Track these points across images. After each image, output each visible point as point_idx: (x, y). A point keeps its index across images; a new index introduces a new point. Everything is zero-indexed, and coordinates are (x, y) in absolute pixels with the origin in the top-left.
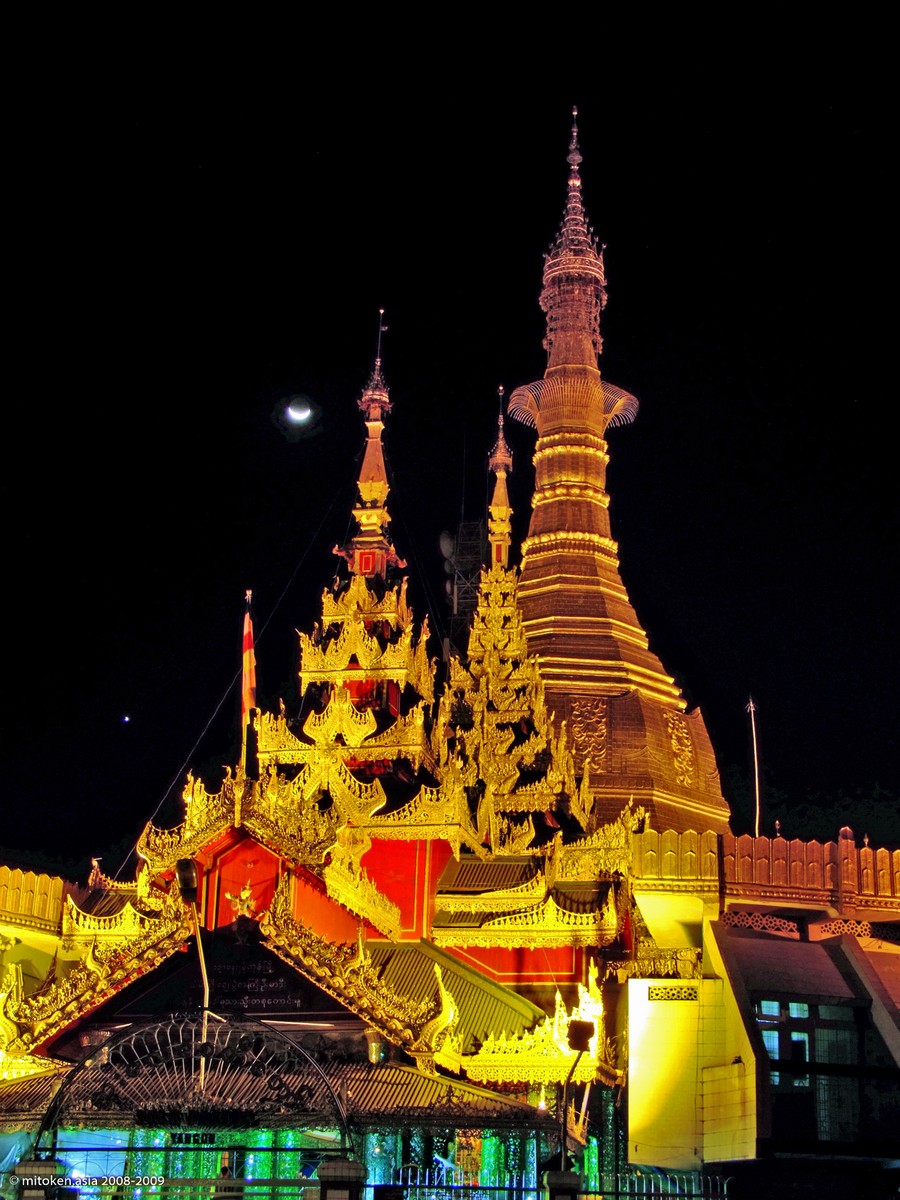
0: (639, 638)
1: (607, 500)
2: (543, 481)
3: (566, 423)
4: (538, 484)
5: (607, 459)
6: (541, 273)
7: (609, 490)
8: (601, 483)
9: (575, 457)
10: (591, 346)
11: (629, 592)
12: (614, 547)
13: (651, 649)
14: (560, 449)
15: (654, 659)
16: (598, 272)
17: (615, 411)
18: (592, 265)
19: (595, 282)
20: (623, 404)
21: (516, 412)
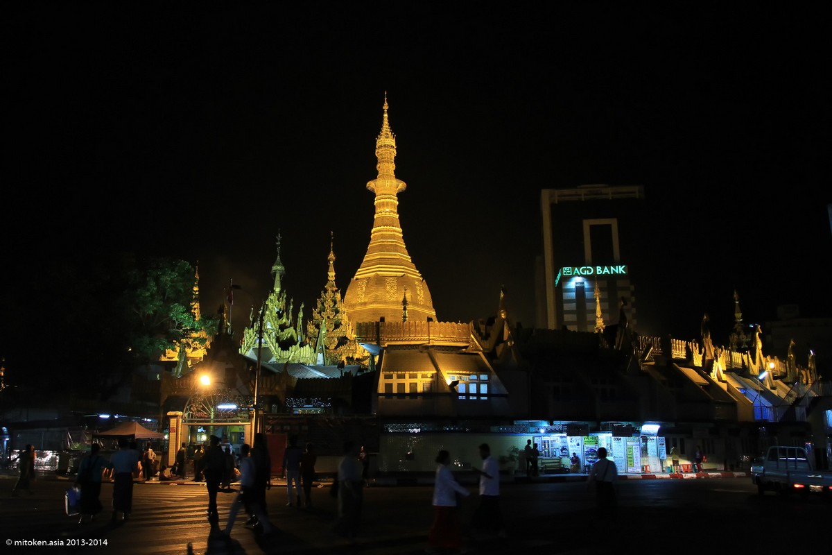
0: (409, 258)
1: (398, 216)
2: (378, 210)
3: (384, 192)
4: (377, 211)
5: (398, 203)
6: (376, 145)
7: (398, 212)
8: (396, 211)
9: (387, 203)
10: (392, 167)
11: (406, 245)
12: (401, 230)
13: (412, 262)
14: (382, 200)
15: (413, 265)
16: (394, 144)
17: (399, 188)
18: (391, 141)
19: (392, 147)
20: (402, 185)
21: (369, 189)
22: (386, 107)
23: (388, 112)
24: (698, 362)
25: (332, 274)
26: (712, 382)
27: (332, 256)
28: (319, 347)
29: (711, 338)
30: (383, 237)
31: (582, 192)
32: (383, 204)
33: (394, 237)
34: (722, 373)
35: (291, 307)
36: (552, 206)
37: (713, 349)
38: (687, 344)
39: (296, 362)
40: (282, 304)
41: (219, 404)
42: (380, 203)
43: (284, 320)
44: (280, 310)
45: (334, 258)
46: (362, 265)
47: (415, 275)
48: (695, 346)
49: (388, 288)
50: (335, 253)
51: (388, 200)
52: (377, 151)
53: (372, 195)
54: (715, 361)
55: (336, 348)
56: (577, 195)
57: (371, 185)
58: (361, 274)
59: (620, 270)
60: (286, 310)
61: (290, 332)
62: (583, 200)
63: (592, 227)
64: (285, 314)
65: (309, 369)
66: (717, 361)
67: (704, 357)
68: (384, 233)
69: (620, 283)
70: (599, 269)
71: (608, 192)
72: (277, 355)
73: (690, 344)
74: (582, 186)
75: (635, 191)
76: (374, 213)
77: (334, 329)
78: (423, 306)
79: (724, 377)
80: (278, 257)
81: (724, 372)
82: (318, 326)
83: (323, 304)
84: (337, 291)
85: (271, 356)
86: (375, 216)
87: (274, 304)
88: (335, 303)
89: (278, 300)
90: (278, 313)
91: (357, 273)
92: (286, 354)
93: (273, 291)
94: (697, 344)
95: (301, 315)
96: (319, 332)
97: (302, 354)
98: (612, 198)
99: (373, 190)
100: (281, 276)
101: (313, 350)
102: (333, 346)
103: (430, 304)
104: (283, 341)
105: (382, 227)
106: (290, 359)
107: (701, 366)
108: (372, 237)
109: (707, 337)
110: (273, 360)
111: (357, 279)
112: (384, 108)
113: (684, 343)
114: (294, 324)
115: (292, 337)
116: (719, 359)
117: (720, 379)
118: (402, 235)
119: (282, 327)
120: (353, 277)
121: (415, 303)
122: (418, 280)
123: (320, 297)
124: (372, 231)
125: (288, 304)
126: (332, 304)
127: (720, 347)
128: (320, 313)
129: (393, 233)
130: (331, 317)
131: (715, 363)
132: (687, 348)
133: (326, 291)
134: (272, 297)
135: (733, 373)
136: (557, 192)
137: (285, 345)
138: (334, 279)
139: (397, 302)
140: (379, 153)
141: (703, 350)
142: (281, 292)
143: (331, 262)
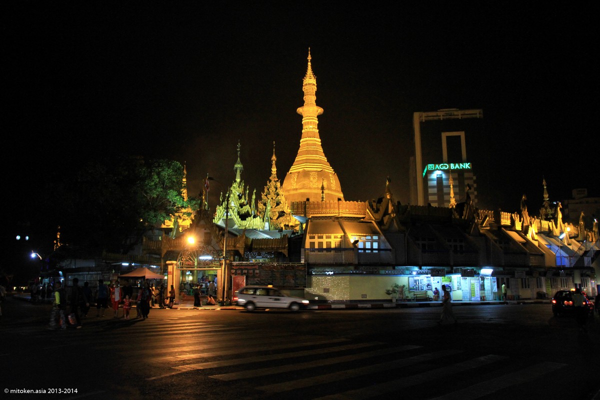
0: (325, 159)
1: (318, 131)
2: (304, 127)
3: (309, 115)
4: (303, 128)
5: (318, 122)
6: (303, 83)
7: (318, 128)
8: (317, 127)
9: (311, 122)
10: (314, 98)
11: (323, 150)
12: (320, 140)
13: (328, 162)
14: (307, 120)
15: (328, 164)
16: (315, 83)
17: (319, 112)
18: (313, 81)
19: (314, 85)
20: (320, 110)
21: (299, 113)
22: (309, 58)
23: (311, 61)
24: (518, 227)
25: (274, 170)
26: (528, 241)
27: (274, 158)
28: (266, 218)
29: (528, 211)
30: (308, 145)
31: (441, 114)
32: (308, 123)
33: (315, 145)
34: (534, 234)
35: (248, 192)
36: (421, 123)
37: (528, 218)
38: (511, 215)
39: (251, 228)
40: (241, 190)
41: (200, 256)
42: (306, 123)
43: (243, 201)
44: (240, 193)
45: (276, 159)
46: (294, 164)
47: (329, 170)
48: (517, 216)
49: (312, 179)
50: (276, 156)
51: (311, 120)
52: (303, 87)
53: (301, 117)
54: (530, 227)
55: (277, 219)
56: (437, 116)
57: (300, 110)
58: (293, 169)
59: (467, 166)
60: (244, 194)
61: (246, 208)
62: (442, 119)
63: (448, 137)
64: (243, 196)
65: (259, 233)
66: (531, 226)
67: (522, 224)
68: (309, 142)
69: (466, 175)
70: (452, 165)
71: (458, 114)
72: (238, 223)
73: (513, 215)
74: (441, 110)
75: (476, 113)
76: (302, 129)
77: (276, 206)
78: (335, 191)
79: (536, 237)
80: (239, 159)
81: (536, 234)
82: (265, 204)
83: (268, 189)
84: (277, 181)
85: (235, 224)
86: (303, 131)
87: (236, 189)
88: (276, 189)
89: (239, 187)
90: (239, 196)
91: (291, 169)
92: (244, 223)
93: (235, 181)
94: (518, 216)
95: (254, 197)
96: (266, 208)
97: (255, 223)
98: (461, 117)
99: (301, 114)
100: (240, 171)
101: (262, 220)
102: (275, 218)
103: (340, 189)
104: (242, 214)
105: (308, 138)
106: (247, 226)
107: (521, 230)
108: (300, 145)
109: (525, 210)
110: (236, 227)
111: (291, 173)
112: (308, 59)
113: (509, 214)
114: (249, 203)
115: (248, 211)
116: (533, 225)
117: (533, 239)
118: (320, 144)
119: (242, 205)
120: (288, 172)
121: (329, 189)
122: (331, 173)
123: (266, 185)
124: (301, 141)
125: (245, 190)
126: (274, 190)
127: (533, 217)
128: (266, 195)
129: (315, 142)
130: (274, 198)
131: (530, 228)
132: (511, 218)
133: (270, 181)
134: (234, 185)
135: (542, 235)
136: (424, 114)
137: (243, 217)
138: (275, 173)
139: (318, 188)
140: (305, 89)
141: (522, 219)
142: (241, 182)
143: (274, 162)
